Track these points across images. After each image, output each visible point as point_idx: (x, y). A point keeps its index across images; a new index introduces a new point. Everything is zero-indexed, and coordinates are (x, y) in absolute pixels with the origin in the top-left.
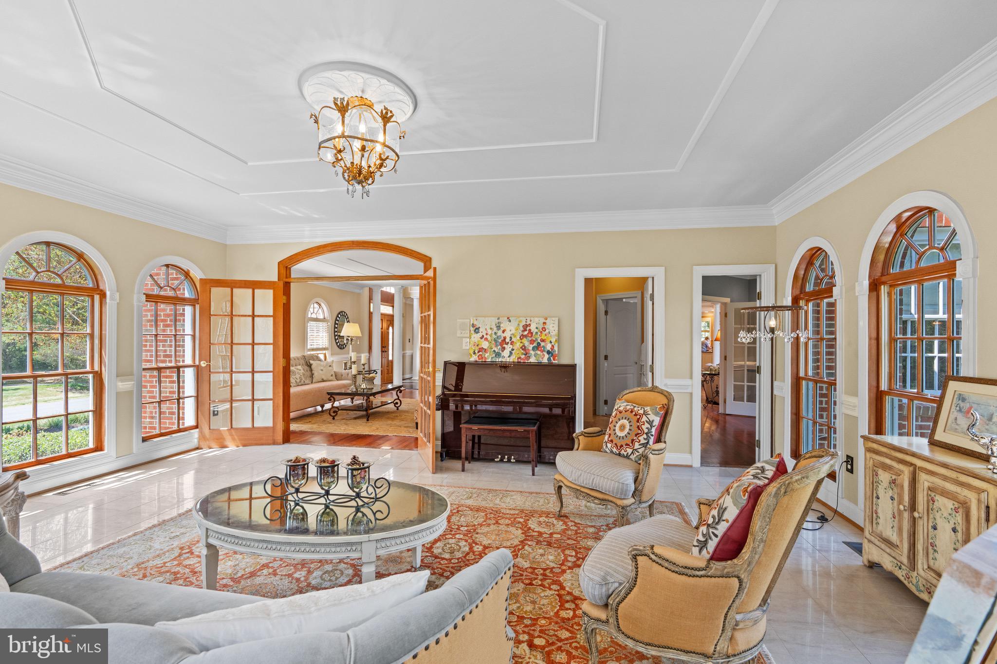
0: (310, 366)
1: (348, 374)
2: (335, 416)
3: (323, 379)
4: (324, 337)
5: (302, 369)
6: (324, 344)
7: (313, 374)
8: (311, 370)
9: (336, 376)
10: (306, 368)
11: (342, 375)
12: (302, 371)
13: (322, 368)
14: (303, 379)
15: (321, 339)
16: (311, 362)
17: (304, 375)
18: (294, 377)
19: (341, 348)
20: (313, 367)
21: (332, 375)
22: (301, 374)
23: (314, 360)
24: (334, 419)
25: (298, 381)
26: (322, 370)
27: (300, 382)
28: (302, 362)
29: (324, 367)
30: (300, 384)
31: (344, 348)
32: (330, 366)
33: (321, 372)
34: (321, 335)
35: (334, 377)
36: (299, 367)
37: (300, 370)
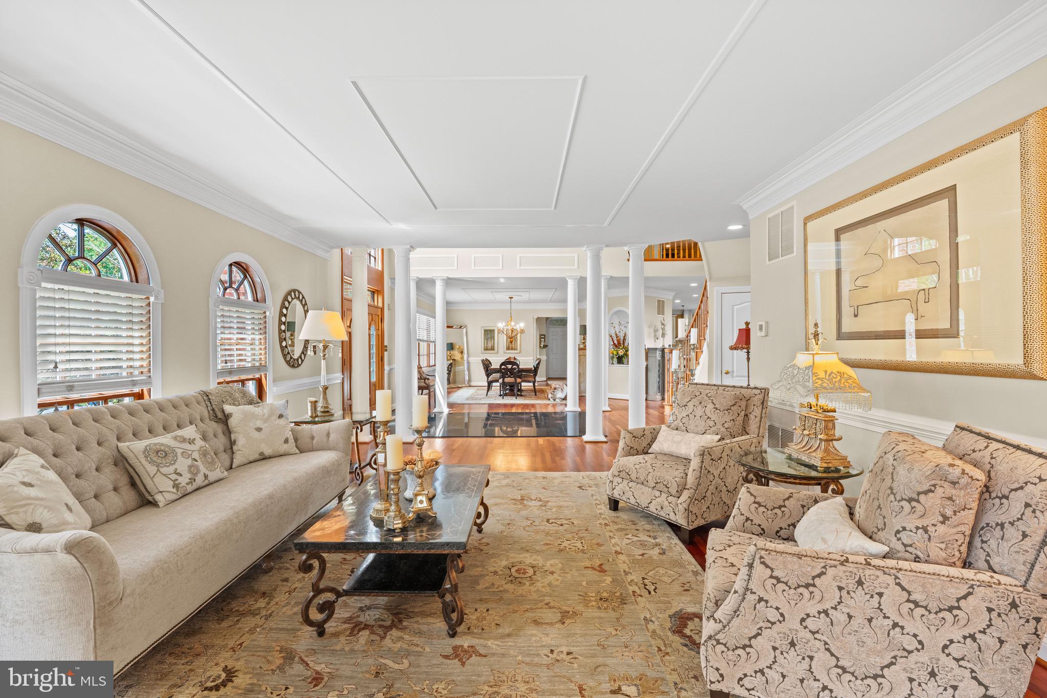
0: (224, 420)
1: (328, 435)
2: (325, 621)
3: (262, 454)
4: (257, 342)
5: (198, 436)
6: (257, 358)
7: (232, 443)
8: (228, 432)
9: (296, 440)
10: (214, 427)
11: (313, 438)
12: (200, 443)
13: (259, 424)
14: (203, 470)
15: (249, 348)
16: (228, 408)
17: (204, 454)
18: (171, 469)
19: (293, 366)
20: (232, 422)
21: (286, 441)
22: (196, 455)
23: (235, 403)
24: (321, 633)
25: (183, 480)
26: (259, 430)
27: (192, 480)
28: (201, 410)
29: (265, 421)
30: (190, 488)
31: (299, 365)
32: (281, 416)
33: (256, 435)
34: (250, 337)
35: (291, 445)
36: (189, 431)
37: (191, 442)
